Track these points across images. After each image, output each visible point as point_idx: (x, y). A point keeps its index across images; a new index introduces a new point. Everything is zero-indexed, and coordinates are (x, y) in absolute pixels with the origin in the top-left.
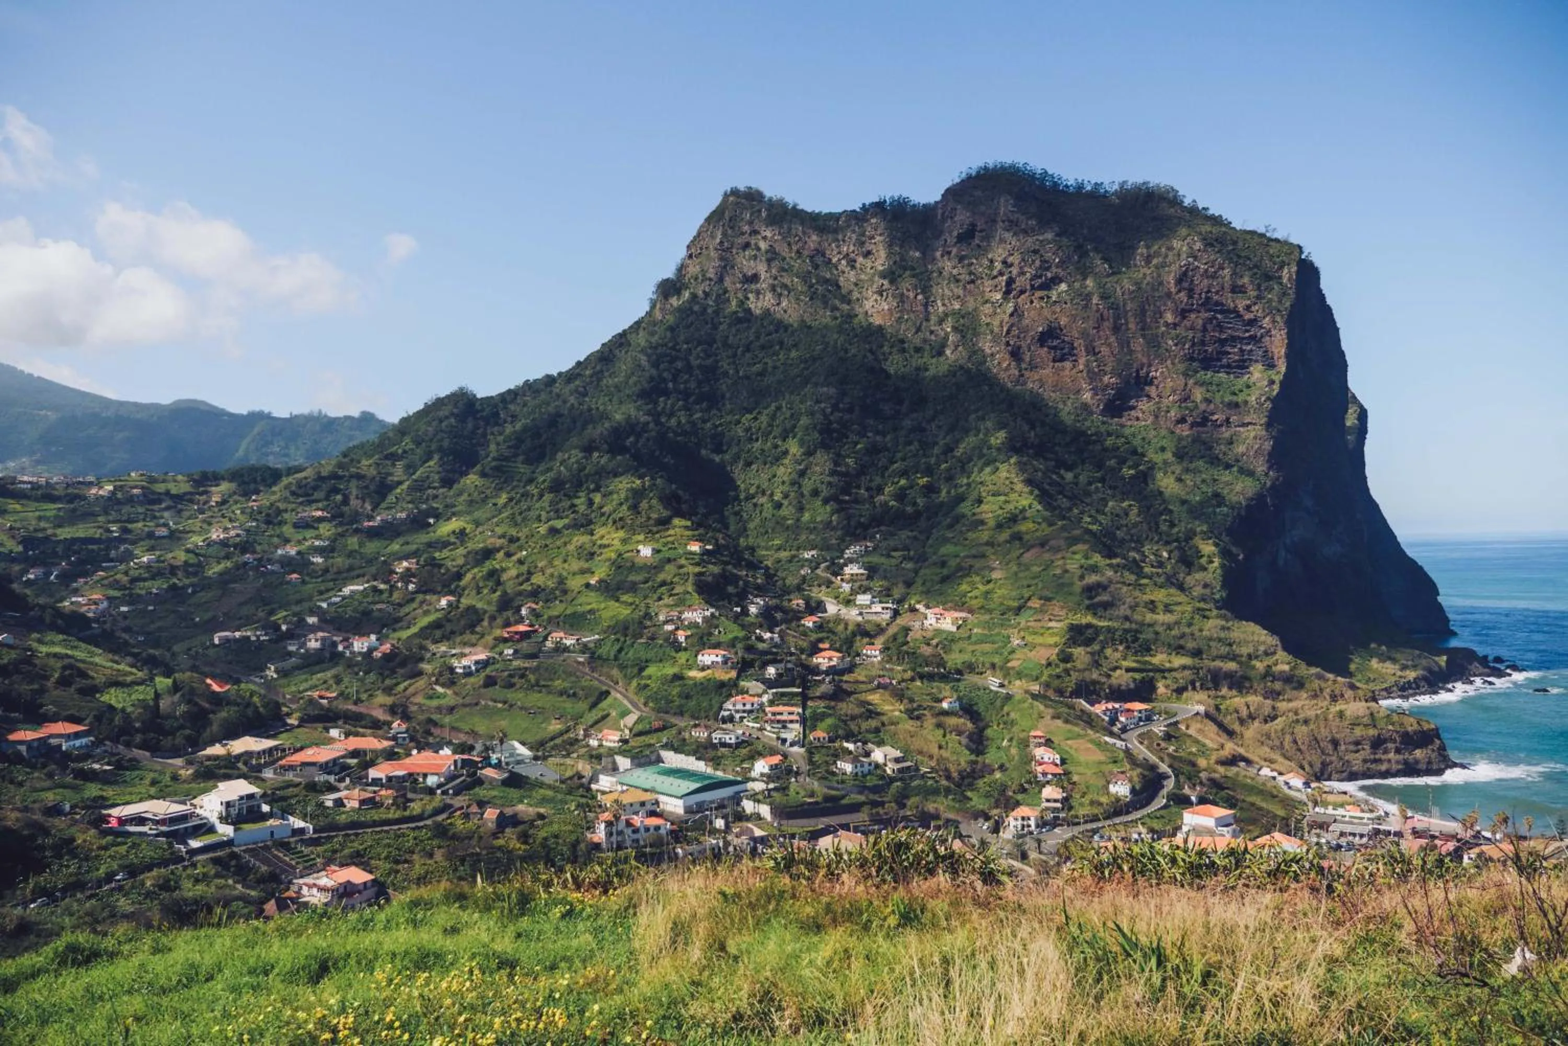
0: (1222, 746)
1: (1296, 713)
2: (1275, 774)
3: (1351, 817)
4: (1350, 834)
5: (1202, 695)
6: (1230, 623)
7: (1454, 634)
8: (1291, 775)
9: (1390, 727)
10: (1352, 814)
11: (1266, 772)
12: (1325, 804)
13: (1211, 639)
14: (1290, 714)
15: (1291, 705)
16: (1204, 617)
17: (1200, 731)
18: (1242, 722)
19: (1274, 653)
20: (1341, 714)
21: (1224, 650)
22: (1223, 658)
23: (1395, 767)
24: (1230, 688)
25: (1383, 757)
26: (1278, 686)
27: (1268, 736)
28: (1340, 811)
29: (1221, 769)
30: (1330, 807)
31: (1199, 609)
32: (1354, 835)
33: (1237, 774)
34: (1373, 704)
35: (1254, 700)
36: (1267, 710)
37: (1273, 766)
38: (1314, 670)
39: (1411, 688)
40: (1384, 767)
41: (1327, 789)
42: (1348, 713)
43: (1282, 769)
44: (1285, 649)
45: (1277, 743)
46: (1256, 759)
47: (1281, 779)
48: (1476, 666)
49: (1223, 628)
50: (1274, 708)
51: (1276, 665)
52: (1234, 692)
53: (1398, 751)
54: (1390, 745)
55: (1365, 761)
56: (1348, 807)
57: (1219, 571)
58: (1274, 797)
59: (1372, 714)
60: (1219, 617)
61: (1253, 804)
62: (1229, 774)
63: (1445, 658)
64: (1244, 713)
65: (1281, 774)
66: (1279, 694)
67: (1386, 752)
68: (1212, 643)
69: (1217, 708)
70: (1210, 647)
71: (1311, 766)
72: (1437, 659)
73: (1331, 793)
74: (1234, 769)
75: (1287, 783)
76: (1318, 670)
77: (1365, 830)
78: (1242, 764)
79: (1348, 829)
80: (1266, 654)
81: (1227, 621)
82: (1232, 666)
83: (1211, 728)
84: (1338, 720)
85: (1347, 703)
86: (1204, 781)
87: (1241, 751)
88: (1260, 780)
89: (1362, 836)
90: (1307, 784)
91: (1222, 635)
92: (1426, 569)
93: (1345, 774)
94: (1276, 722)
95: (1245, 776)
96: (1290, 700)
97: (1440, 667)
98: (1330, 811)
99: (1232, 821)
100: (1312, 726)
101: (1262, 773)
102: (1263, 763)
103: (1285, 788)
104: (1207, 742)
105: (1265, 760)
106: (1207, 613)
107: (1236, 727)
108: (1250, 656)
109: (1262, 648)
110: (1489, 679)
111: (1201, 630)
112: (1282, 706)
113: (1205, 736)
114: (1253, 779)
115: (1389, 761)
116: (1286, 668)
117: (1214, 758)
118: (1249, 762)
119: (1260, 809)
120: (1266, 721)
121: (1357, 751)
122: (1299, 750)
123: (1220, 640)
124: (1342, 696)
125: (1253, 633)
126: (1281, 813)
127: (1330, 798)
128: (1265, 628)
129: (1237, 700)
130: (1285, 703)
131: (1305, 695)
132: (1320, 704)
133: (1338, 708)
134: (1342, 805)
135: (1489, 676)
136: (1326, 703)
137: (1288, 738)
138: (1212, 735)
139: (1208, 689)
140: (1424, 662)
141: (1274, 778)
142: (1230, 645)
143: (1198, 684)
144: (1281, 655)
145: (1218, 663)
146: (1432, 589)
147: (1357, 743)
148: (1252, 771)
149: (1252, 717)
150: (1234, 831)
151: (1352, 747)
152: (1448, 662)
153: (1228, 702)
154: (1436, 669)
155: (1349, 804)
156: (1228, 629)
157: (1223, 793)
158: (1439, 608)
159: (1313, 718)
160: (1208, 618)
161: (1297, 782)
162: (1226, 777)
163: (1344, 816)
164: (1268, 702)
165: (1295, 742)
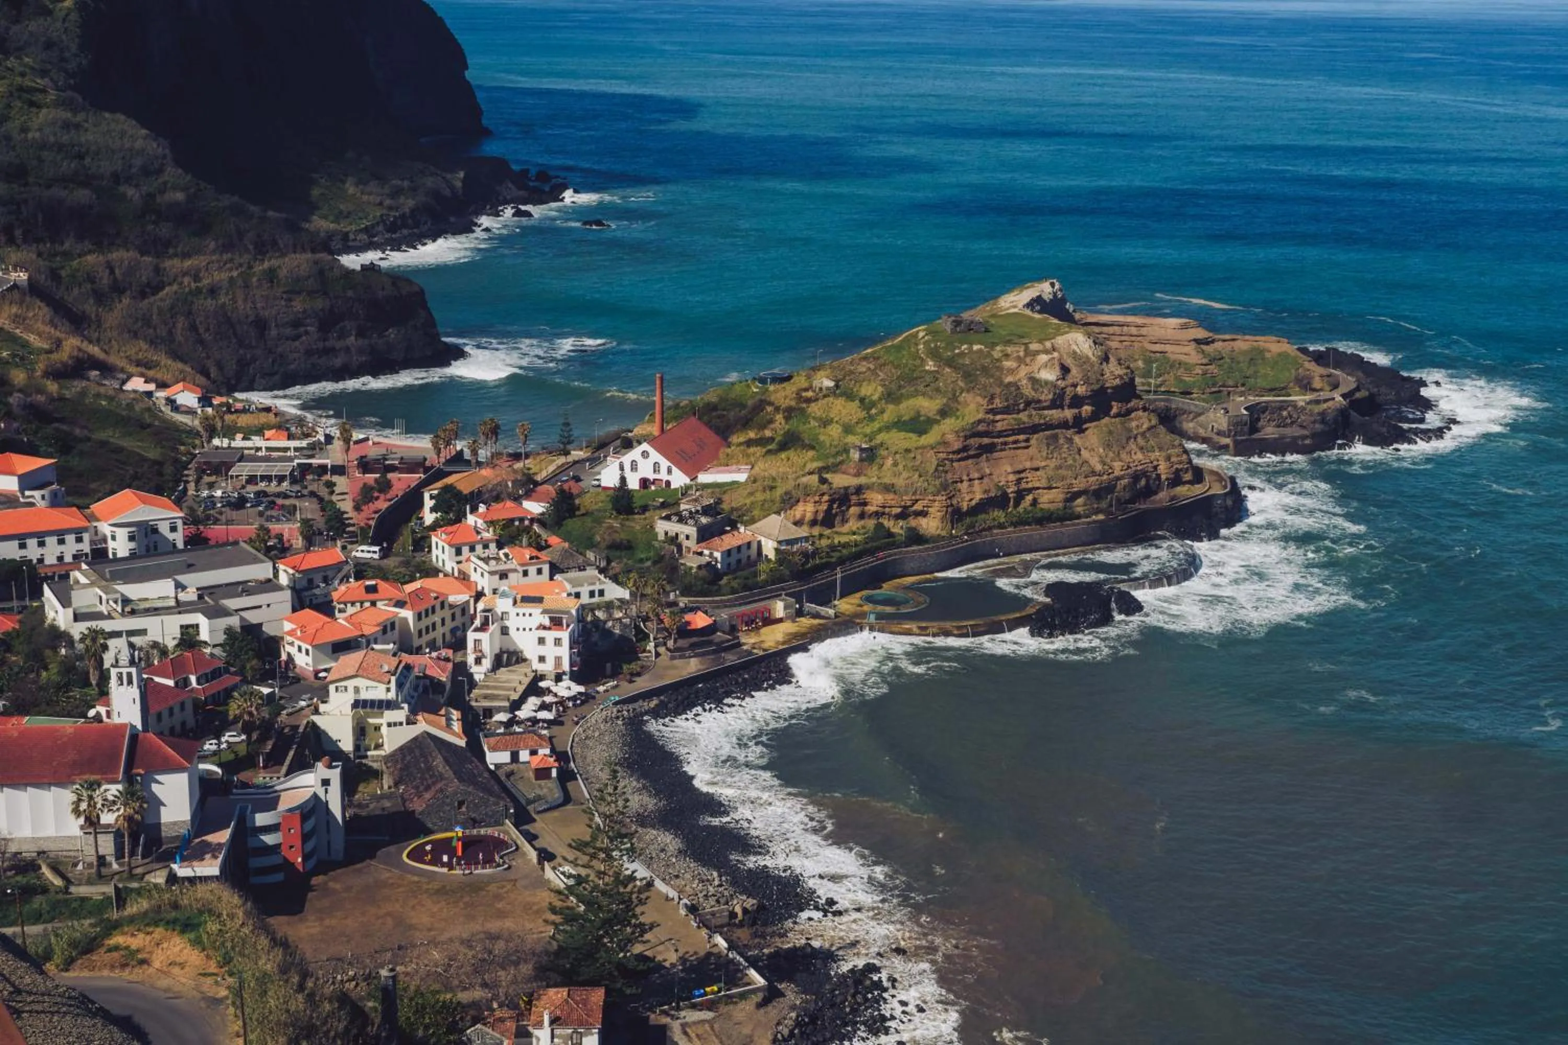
0: (58, 343)
1: (197, 278)
2: (151, 387)
3: (268, 449)
4: (263, 478)
5: (27, 254)
6: (80, 117)
7: (486, 133)
8: (180, 386)
9: (350, 293)
10: (273, 444)
11: (137, 384)
12: (230, 432)
13: (43, 146)
14: (186, 280)
15: (188, 263)
16: (32, 104)
17: (17, 319)
18: (100, 297)
19: (160, 171)
20: (271, 276)
21: (68, 166)
22: (65, 181)
23: (357, 360)
24: (80, 238)
25: (339, 344)
26: (165, 230)
27: (147, 321)
28: (257, 441)
29: (52, 387)
30: (239, 436)
31: (21, 89)
32: (268, 478)
33: (83, 393)
34: (323, 256)
35: (121, 256)
36: (145, 276)
37: (151, 373)
38: (227, 200)
39: (405, 226)
40: (338, 362)
41: (239, 406)
42: (283, 273)
43: (168, 377)
44: (178, 163)
45: (163, 331)
46: (121, 363)
47: (161, 394)
48: (510, 189)
49: (67, 126)
50: (157, 270)
51: (162, 191)
52: (88, 245)
53: (361, 334)
54: (349, 324)
55: (309, 353)
56: (268, 433)
57: (74, 16)
58: (143, 426)
59: (321, 272)
60: (59, 104)
61: (103, 444)
62: (67, 394)
63: (462, 174)
64: (105, 280)
65: (162, 385)
66: (167, 244)
67: (342, 336)
68: (45, 154)
69: (54, 275)
70: (41, 160)
71: (220, 366)
72: (449, 176)
73: (244, 411)
74: (78, 385)
75: (171, 402)
76: (236, 199)
77: (285, 468)
78: (94, 373)
79: (261, 469)
80: (146, 172)
81: (75, 111)
82: (82, 195)
83: (40, 311)
84: (266, 285)
85: (283, 255)
86: (16, 410)
87: (95, 350)
88: (124, 400)
89: (281, 479)
90: (205, 400)
91: (65, 139)
92: (448, 23)
93: (277, 378)
94: (161, 294)
95: (98, 395)
96: (186, 256)
97: (452, 188)
98: (238, 442)
99: (52, 476)
100: (223, 299)
101: (129, 386)
102: (132, 369)
103: (167, 410)
104: (32, 338)
105: (138, 364)
106: (38, 97)
107: (90, 307)
108: (116, 178)
109: (138, 162)
110: (523, 208)
111: (24, 130)
112: (173, 265)
113: (29, 329)
114: (111, 399)
115: (347, 349)
116: (180, 196)
117: (40, 368)
118: (107, 370)
119: (120, 450)
120: (143, 295)
121: (297, 338)
122: (201, 342)
123: (60, 147)
124: (274, 243)
125: (123, 134)
126: (153, 454)
127: (243, 420)
128: (144, 126)
129: (90, 258)
130: (176, 262)
131: (212, 245)
132: (238, 260)
133: (266, 265)
134: (260, 431)
135: (525, 203)
136: (246, 258)
137: (181, 323)
138: (40, 326)
139: (38, 240)
140: (430, 182)
141: (149, 394)
142: (81, 157)
143: (18, 233)
144: (172, 173)
145: (58, 192)
146: (458, 58)
147: (296, 324)
148: (111, 384)
149: (118, 289)
150: (54, 495)
151: (288, 331)
152: (464, 181)
153: (75, 263)
154: (447, 192)
155: (270, 427)
156: (78, 126)
157: (49, 429)
158: (467, 89)
159: (225, 284)
160: (39, 107)
161: (188, 398)
162: (62, 399)
163: (258, 449)
164: (148, 259)
165: (193, 328)
